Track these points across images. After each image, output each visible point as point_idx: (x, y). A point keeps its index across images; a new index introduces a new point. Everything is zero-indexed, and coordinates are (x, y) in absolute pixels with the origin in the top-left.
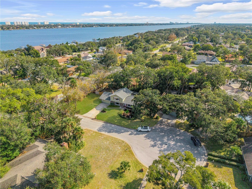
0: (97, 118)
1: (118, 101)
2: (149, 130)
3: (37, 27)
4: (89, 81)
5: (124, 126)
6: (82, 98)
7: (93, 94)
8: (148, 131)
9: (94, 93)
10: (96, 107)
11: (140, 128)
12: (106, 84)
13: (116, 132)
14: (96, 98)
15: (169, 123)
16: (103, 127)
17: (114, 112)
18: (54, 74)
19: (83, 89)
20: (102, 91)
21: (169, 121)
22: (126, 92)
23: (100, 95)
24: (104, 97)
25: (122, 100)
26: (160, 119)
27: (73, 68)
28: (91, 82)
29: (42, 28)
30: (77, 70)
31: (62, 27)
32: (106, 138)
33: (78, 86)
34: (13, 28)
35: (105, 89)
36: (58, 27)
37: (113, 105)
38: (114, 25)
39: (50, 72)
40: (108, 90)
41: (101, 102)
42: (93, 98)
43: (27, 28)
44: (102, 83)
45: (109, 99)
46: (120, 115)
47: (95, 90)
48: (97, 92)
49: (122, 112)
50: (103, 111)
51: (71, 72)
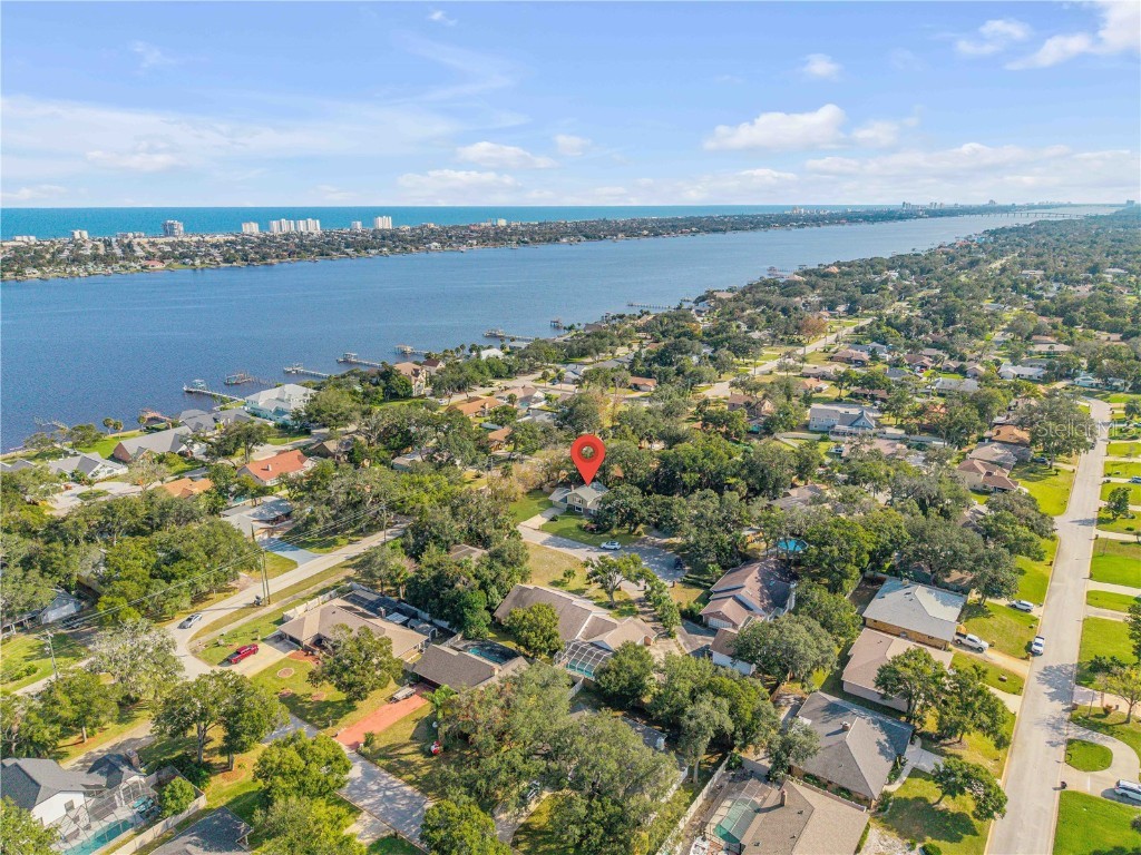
0: (542, 529)
1: (579, 505)
2: (618, 547)
3: (355, 250)
4: (533, 466)
5: (581, 541)
6: (520, 496)
7: (537, 491)
8: (615, 549)
9: (541, 489)
10: (541, 512)
11: (604, 545)
12: (564, 472)
13: (569, 547)
14: (541, 499)
15: (654, 543)
16: (550, 540)
17: (572, 522)
18: (470, 451)
19: (522, 479)
20: (554, 487)
21: (657, 540)
22: (596, 489)
23: (550, 494)
24: (556, 496)
25: (586, 502)
26: (644, 536)
27: (501, 433)
28: (537, 469)
29: (373, 251)
30: (510, 438)
31: (443, 244)
32: (553, 553)
33: (514, 474)
34: (277, 257)
35: (561, 482)
36: (429, 248)
37: (572, 511)
38: (646, 232)
39: (465, 447)
40: (566, 484)
41: (551, 505)
42: (536, 498)
43: (322, 255)
44: (558, 470)
45: (565, 500)
46: (580, 527)
47: (542, 484)
48: (546, 487)
49: (585, 522)
50: (553, 519)
51: (496, 443)
